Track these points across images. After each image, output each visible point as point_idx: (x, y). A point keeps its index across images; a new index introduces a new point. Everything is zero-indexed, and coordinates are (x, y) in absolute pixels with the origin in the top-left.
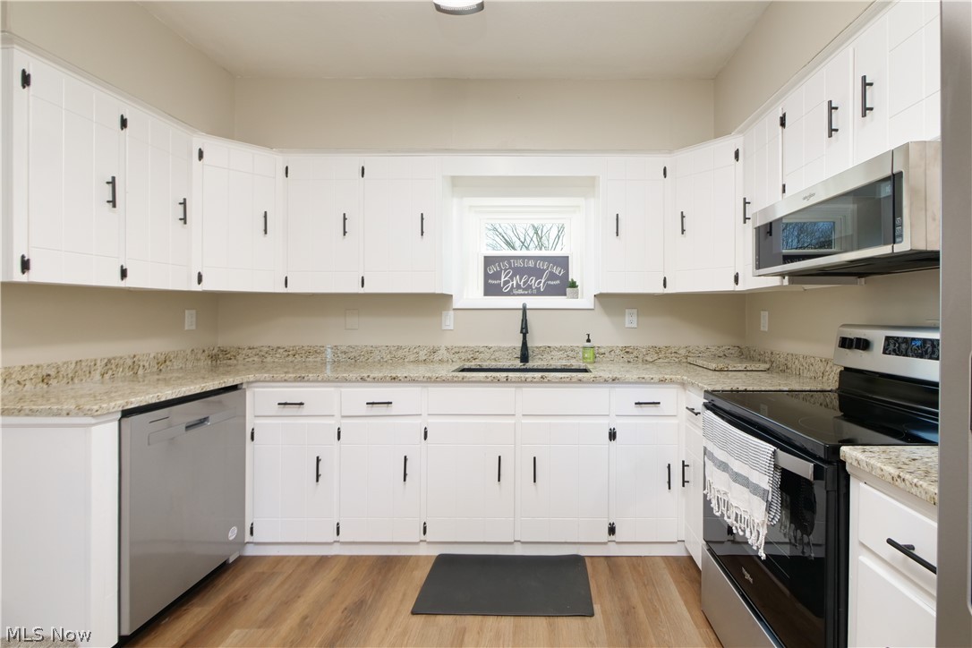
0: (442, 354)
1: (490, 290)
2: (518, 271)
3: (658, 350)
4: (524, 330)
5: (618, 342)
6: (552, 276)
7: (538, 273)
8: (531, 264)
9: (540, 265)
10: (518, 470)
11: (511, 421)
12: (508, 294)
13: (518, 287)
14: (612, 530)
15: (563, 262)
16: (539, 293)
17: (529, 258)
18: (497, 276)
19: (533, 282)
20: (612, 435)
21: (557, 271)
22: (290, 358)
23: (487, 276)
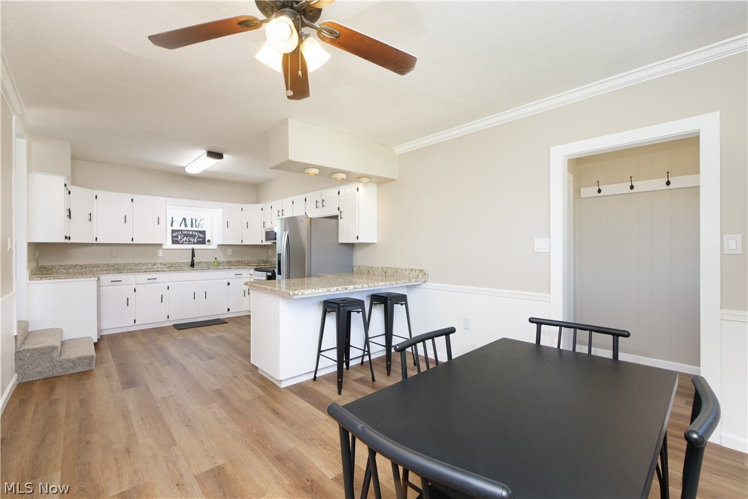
0: (159, 266)
1: (174, 242)
2: (185, 235)
3: (239, 262)
4: (193, 255)
5: (226, 260)
6: (199, 237)
7: (194, 236)
8: (191, 233)
9: (194, 233)
10: (200, 295)
11: (197, 282)
12: (182, 243)
13: (186, 241)
14: (229, 310)
15: (203, 233)
16: (194, 243)
17: (190, 231)
18: (177, 237)
19: (192, 239)
20: (229, 284)
21: (201, 235)
22: (84, 269)
23: (173, 237)
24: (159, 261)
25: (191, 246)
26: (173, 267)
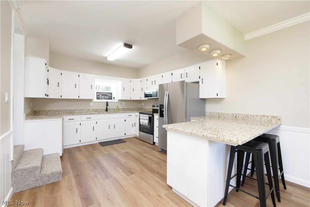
0: (91, 110)
1: (98, 98)
2: (103, 95)
3: (128, 109)
4: (107, 105)
5: (122, 107)
6: (109, 96)
7: (107, 95)
8: (105, 94)
9: (107, 94)
10: (112, 127)
12: (101, 99)
13: (103, 98)
14: (125, 134)
15: (111, 94)
16: (107, 99)
17: (105, 93)
18: (99, 96)
19: (106, 97)
20: (125, 120)
21: (110, 95)
23: (97, 96)
24: (91, 108)
25: (106, 101)
26: (97, 111)
